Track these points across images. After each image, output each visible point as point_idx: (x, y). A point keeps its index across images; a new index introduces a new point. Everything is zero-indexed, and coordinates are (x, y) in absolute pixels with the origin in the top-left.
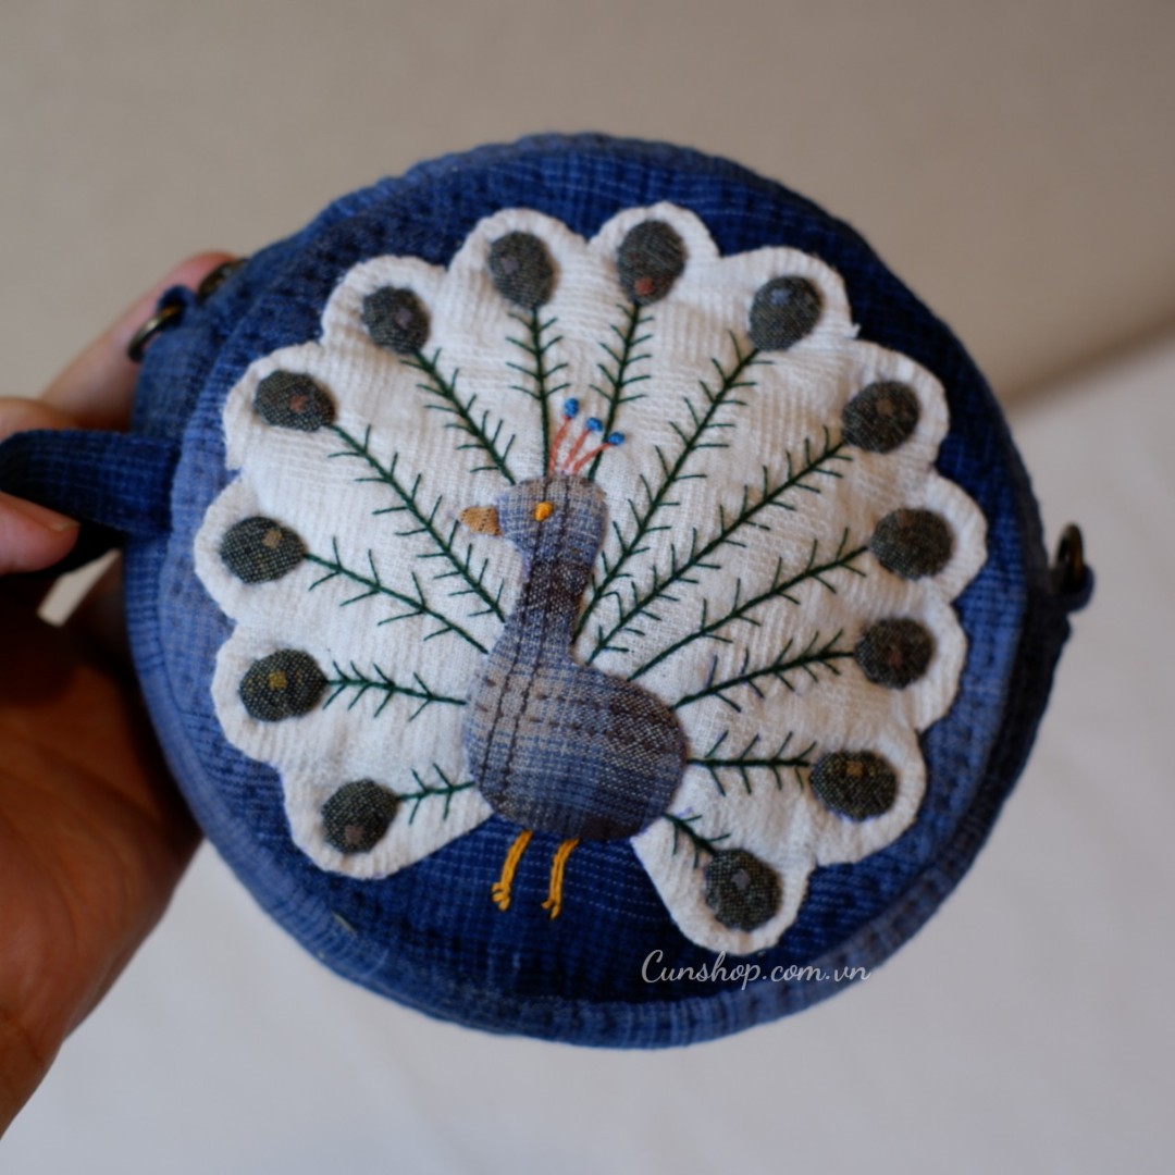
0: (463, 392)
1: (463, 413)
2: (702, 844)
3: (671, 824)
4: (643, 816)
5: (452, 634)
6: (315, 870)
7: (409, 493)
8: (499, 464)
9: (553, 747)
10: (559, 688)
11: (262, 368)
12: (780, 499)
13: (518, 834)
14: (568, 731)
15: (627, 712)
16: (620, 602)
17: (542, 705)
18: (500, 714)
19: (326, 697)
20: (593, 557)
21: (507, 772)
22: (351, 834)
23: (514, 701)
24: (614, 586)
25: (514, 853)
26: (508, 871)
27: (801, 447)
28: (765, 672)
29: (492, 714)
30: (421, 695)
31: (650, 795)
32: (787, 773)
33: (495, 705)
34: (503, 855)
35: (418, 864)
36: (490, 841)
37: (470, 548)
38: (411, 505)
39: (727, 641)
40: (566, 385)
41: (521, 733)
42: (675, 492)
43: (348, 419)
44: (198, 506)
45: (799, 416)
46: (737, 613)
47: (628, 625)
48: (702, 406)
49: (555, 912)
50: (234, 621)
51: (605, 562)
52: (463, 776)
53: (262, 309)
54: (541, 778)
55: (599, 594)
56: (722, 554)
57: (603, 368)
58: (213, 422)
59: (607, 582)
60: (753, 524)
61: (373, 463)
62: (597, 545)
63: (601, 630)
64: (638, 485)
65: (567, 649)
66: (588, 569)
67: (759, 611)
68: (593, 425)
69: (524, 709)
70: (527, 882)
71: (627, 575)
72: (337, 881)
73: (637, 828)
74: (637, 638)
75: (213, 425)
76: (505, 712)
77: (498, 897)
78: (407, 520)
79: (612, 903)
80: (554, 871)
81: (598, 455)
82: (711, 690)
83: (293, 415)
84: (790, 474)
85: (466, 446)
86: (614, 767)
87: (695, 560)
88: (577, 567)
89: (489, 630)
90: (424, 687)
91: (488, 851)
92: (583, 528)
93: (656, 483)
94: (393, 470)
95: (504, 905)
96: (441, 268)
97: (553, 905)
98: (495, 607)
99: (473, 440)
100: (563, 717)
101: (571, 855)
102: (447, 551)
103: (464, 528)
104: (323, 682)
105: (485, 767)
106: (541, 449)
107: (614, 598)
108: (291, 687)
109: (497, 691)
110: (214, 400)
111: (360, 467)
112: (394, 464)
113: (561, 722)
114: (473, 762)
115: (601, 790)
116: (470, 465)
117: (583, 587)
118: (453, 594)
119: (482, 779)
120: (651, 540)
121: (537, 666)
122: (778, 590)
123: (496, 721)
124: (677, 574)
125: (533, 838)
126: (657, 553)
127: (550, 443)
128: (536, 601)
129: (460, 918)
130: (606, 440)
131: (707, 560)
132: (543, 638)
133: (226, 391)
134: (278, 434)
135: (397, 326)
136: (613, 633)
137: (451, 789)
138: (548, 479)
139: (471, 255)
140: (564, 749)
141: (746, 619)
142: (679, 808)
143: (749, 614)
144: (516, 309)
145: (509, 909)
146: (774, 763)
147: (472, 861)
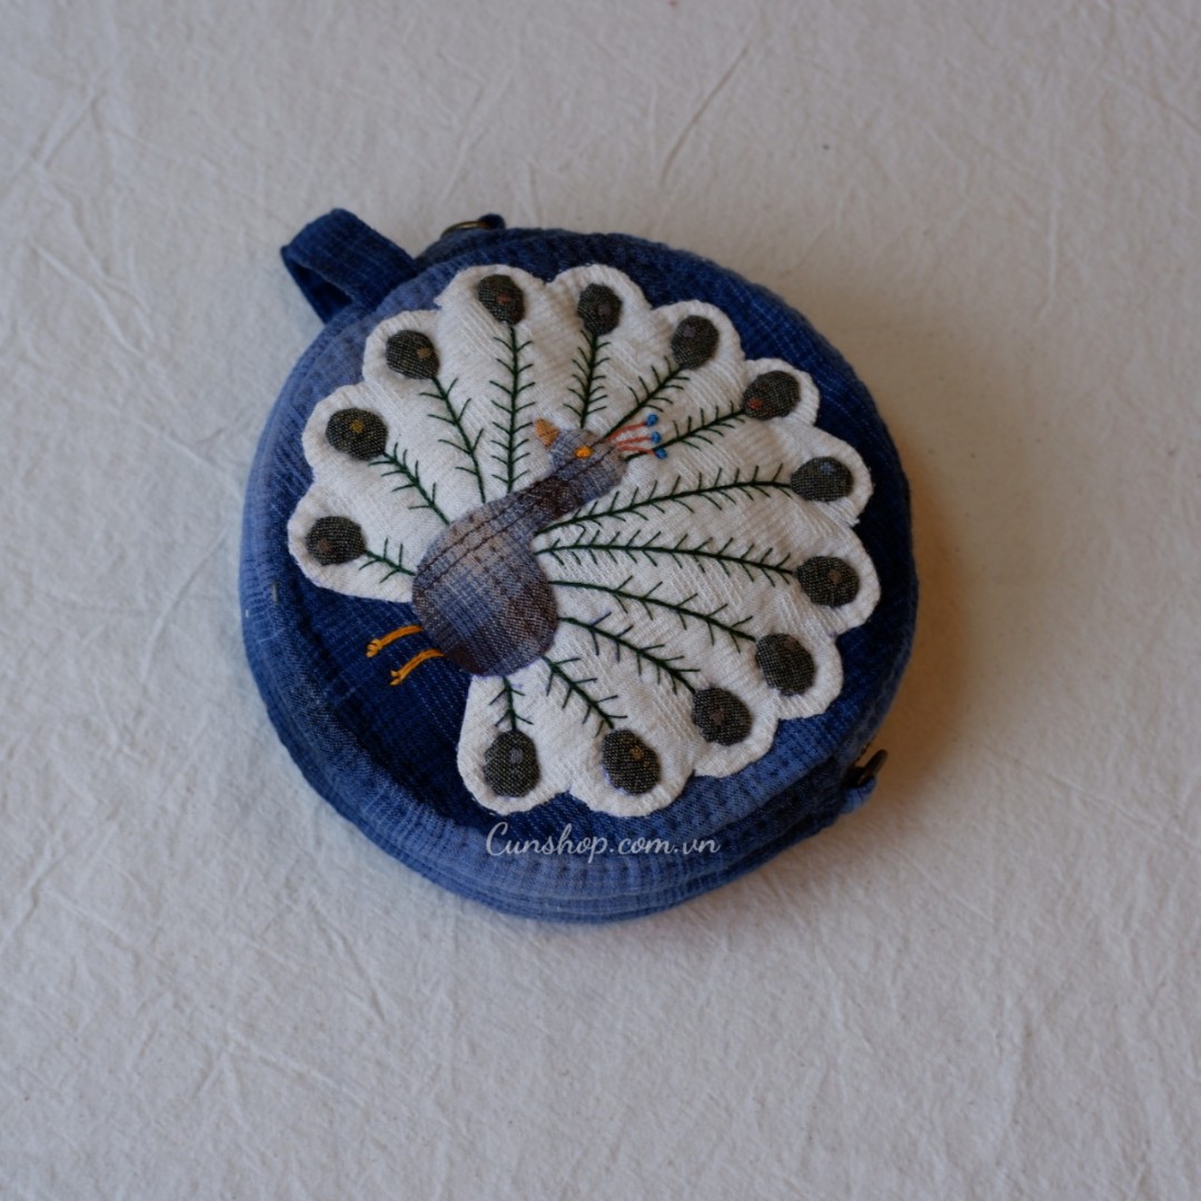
0: (601, 370)
1: (590, 378)
2: (511, 714)
3: (503, 687)
4: (491, 666)
5: (475, 478)
6: (285, 550)
7: (519, 387)
8: (583, 415)
9: (474, 585)
10: (507, 550)
11: (502, 269)
12: (726, 563)
13: (413, 624)
14: (491, 581)
15: (533, 597)
16: (582, 535)
17: (489, 553)
18: (462, 540)
19: (375, 460)
20: (590, 499)
21: (437, 579)
22: (323, 546)
23: (476, 538)
24: (586, 523)
25: (402, 632)
26: (390, 638)
27: (764, 549)
28: (632, 648)
29: (458, 537)
30: (428, 499)
31: (505, 656)
32: (594, 719)
33: (463, 534)
34: (395, 627)
35: (344, 597)
36: (394, 615)
37: (526, 441)
38: (514, 394)
39: (625, 610)
40: (661, 410)
41: (464, 561)
42: (669, 506)
43: (523, 330)
44: (400, 307)
45: (779, 534)
46: (644, 600)
47: (575, 551)
48: (726, 479)
49: (394, 683)
50: (363, 379)
51: (593, 508)
52: (411, 564)
53: (530, 244)
54: (453, 597)
55: (575, 521)
56: (663, 559)
57: (690, 419)
58: (449, 273)
59: (585, 518)
60: (697, 561)
61: (515, 360)
62: (598, 494)
63: (558, 541)
64: (649, 484)
65: (530, 534)
66: (581, 503)
67: (658, 610)
68: (656, 437)
69: (477, 548)
70: (395, 652)
71: (599, 524)
72: (290, 566)
73: (482, 672)
74: (575, 563)
75: (448, 276)
76: (465, 542)
77: (371, 647)
78: (506, 400)
79: (431, 702)
80: (415, 659)
81: (642, 453)
82: (592, 628)
83: (495, 303)
84: (743, 556)
85: (573, 391)
86: (499, 624)
87: (645, 548)
88: (575, 496)
89: (497, 490)
90: (434, 496)
91: (389, 619)
92: (597, 479)
93: (661, 491)
94: (522, 370)
95: (370, 655)
96: (649, 306)
97: (397, 677)
98: (510, 482)
99: (581, 392)
100: (494, 569)
101: (432, 658)
102: (512, 432)
103: (533, 430)
104: (382, 451)
105: (428, 567)
106: (614, 424)
107: (581, 529)
108: (360, 437)
109: (472, 527)
110: (460, 264)
111: (506, 356)
112: (526, 367)
113: (491, 572)
114: (424, 560)
115: (480, 631)
116: (566, 401)
117: (570, 510)
118: (494, 457)
119: (421, 574)
120: (629, 517)
121: (505, 530)
122: (679, 610)
123: (455, 544)
124: (628, 548)
125: (420, 633)
126: (629, 527)
127: (622, 427)
128: (535, 494)
129: (341, 641)
130: (654, 450)
131: (652, 554)
132: (521, 517)
133: (471, 264)
134: (479, 307)
135: (596, 311)
136: (563, 548)
137: (399, 569)
138: (601, 441)
139: (673, 313)
140: (480, 590)
141: (646, 608)
142: (514, 679)
143: (652, 606)
144: (671, 359)
145: (370, 659)
146: (592, 705)
147: (376, 618)
